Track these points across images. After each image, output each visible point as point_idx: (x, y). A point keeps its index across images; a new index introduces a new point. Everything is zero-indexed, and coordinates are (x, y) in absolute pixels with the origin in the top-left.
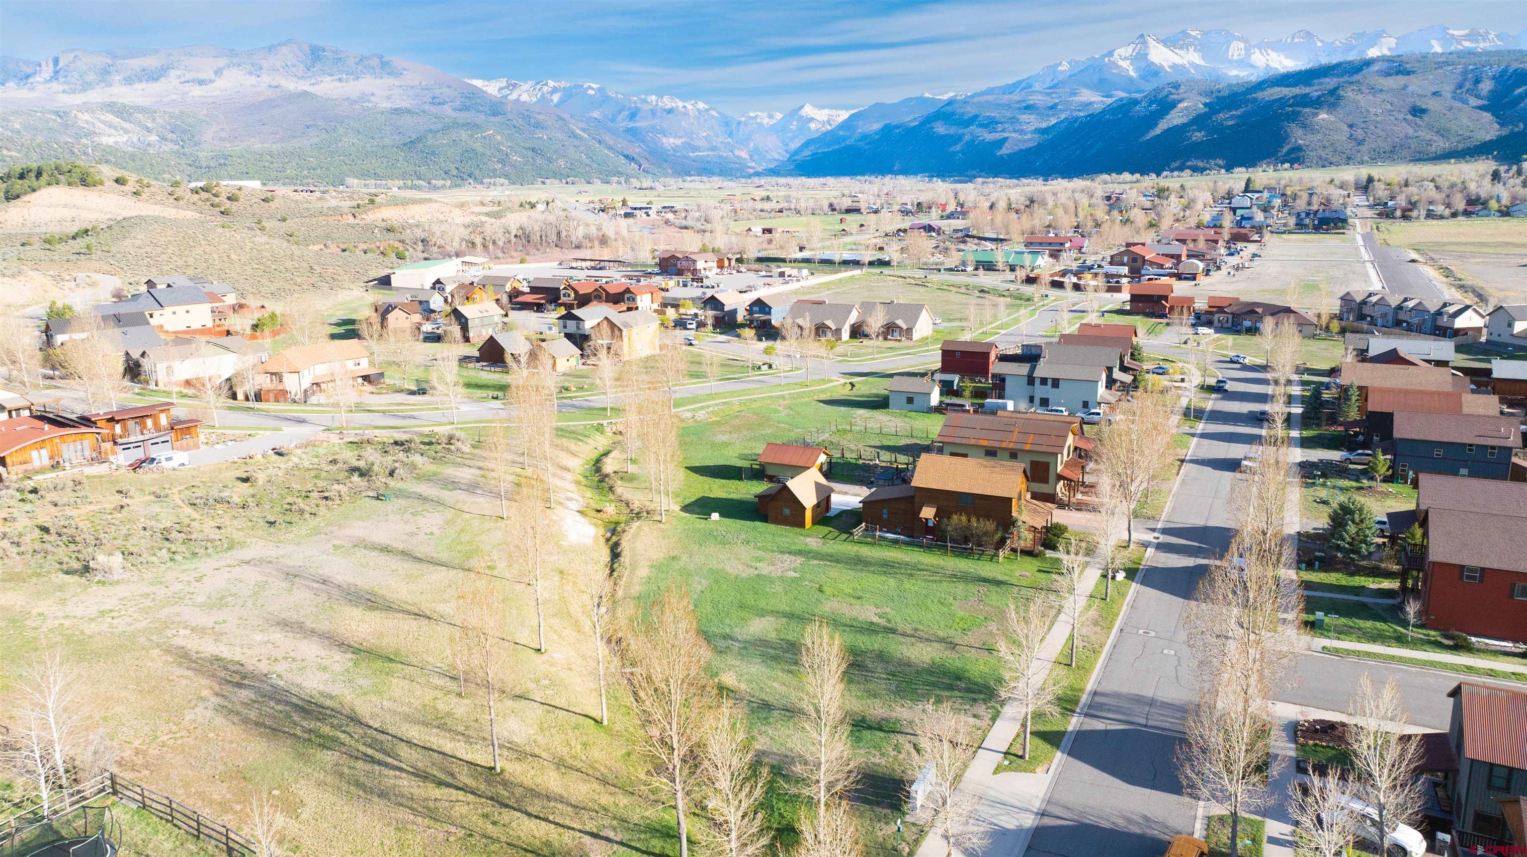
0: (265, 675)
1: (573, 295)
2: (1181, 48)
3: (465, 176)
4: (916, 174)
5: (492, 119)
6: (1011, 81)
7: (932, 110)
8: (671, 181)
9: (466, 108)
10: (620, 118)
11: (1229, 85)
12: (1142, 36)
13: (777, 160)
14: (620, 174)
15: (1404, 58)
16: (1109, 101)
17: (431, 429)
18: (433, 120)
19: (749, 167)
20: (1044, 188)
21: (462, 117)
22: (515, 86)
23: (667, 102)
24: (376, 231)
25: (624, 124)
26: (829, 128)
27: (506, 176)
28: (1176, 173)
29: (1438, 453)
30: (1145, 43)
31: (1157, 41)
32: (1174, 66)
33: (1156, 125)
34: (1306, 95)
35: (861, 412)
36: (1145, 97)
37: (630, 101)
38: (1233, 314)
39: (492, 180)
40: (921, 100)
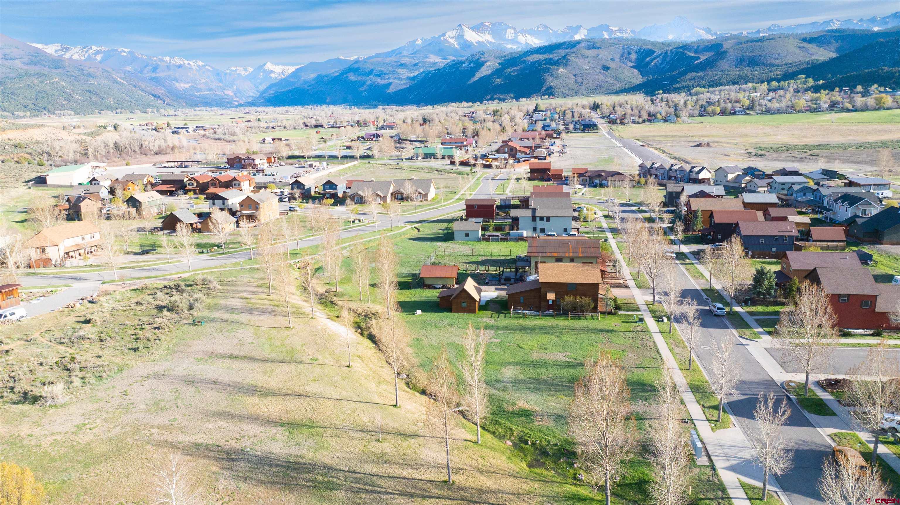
0: (242, 450)
1: (195, 184)
2: (481, 32)
3: (41, 109)
4: (340, 104)
5: (54, 71)
6: (389, 50)
7: (345, 66)
8: (186, 110)
9: (35, 64)
10: (146, 71)
11: (510, 53)
12: (460, 25)
13: (252, 97)
14: (152, 107)
15: (596, 41)
16: (447, 62)
17: (179, 276)
18: (9, 71)
19: (236, 101)
20: (431, 111)
21: (32, 69)
22: (67, 49)
23: (177, 61)
24: (7, 147)
25: (149, 74)
26: (283, 77)
27: (72, 109)
28: (490, 102)
29: (762, 241)
30: (462, 29)
31: (468, 28)
32: (478, 42)
33: (474, 75)
34: (551, 59)
35: (439, 244)
36: (467, 59)
37: (152, 60)
38: (589, 177)
39: (62, 112)
40: (339, 61)
